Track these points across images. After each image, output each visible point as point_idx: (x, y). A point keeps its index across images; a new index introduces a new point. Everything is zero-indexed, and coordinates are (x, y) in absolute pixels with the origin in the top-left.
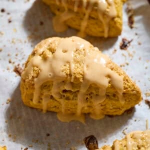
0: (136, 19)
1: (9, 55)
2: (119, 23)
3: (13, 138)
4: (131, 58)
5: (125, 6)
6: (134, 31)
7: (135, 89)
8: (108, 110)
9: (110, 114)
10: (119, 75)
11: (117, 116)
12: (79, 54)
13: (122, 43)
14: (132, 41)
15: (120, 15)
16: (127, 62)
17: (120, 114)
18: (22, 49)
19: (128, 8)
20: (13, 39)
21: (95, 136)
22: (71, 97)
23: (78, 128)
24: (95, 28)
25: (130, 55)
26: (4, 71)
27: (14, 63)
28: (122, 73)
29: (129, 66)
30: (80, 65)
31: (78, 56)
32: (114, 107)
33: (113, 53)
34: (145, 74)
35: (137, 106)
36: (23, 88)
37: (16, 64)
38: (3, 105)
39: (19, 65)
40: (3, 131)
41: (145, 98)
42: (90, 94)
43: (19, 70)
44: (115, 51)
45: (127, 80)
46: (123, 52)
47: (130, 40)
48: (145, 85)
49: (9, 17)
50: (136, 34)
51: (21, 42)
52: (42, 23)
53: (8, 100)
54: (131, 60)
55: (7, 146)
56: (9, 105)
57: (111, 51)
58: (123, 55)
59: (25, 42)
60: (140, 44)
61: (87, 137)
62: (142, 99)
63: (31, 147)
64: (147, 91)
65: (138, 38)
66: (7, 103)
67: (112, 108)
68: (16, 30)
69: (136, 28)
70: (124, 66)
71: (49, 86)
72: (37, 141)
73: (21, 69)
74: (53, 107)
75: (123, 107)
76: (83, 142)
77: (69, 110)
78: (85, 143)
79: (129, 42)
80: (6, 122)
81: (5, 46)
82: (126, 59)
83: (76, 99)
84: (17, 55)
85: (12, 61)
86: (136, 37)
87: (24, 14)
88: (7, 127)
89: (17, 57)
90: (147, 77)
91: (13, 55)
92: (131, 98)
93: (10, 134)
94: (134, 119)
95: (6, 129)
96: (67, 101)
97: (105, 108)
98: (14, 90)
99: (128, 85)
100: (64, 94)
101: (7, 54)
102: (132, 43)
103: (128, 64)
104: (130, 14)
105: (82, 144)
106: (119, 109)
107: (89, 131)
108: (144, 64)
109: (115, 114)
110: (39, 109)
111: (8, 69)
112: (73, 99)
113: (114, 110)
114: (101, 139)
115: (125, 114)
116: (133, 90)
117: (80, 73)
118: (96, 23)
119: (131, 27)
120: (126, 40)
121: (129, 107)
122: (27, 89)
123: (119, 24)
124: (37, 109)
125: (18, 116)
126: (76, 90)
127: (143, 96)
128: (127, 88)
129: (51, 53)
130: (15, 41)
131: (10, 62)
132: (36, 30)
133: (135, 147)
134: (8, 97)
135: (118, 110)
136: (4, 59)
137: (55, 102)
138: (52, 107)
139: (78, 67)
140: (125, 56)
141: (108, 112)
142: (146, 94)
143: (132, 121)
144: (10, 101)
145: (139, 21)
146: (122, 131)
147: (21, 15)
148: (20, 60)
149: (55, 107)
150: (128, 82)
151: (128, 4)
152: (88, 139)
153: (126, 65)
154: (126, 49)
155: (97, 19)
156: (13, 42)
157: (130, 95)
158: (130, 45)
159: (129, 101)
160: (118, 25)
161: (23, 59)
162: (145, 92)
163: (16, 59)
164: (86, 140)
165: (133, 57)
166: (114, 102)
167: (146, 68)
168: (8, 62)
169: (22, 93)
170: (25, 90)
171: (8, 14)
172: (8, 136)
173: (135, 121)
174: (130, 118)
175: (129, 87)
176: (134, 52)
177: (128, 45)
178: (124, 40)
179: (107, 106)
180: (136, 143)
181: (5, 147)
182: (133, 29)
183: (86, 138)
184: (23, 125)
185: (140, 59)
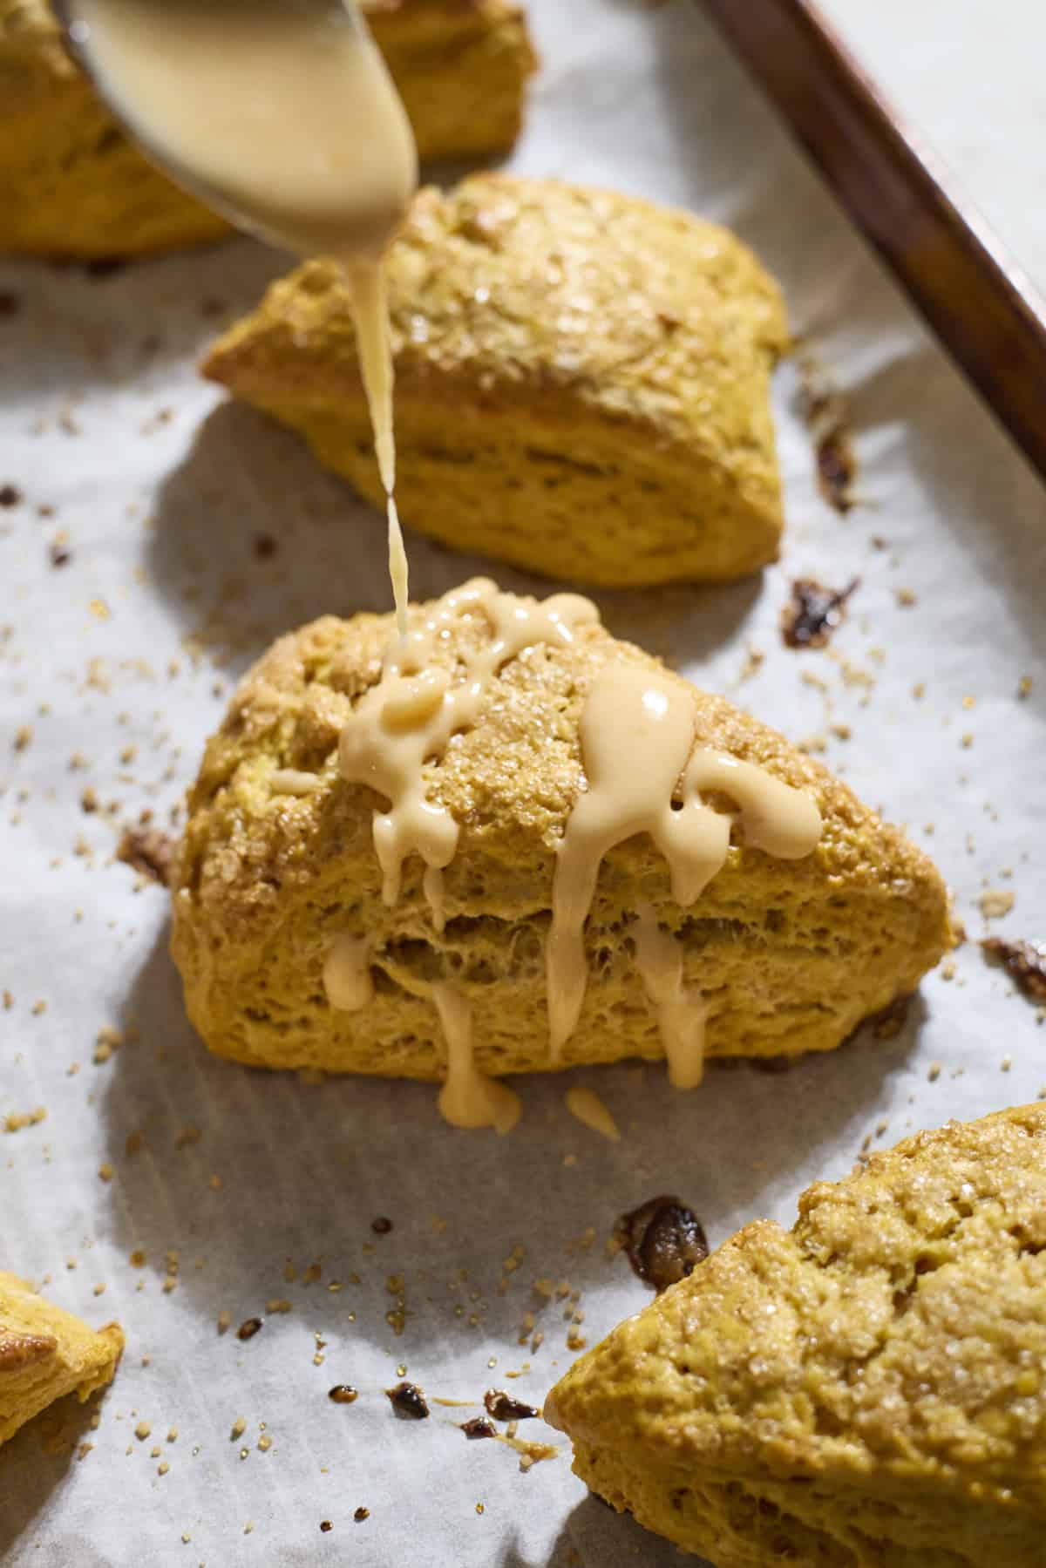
0: (864, 447)
1: (75, 765)
2: (759, 478)
3: (158, 1270)
4: (858, 693)
5: (788, 379)
6: (862, 525)
7: (902, 864)
8: (752, 1024)
9: (765, 1049)
10: (791, 783)
11: (811, 1055)
12: (521, 684)
13: (795, 610)
14: (853, 586)
15: (758, 432)
16: (840, 719)
17: (832, 1042)
18: (156, 716)
19: (804, 392)
20: (93, 664)
21: (686, 1201)
22: (503, 959)
23: (570, 1160)
24: (610, 533)
25: (851, 678)
26: (55, 864)
27: (113, 809)
28: (810, 773)
29: (851, 747)
30: (536, 749)
31: (515, 696)
32: (782, 998)
33: (745, 677)
34: (963, 781)
35: (931, 985)
36: (193, 944)
37: (130, 814)
38: (71, 1073)
39: (146, 818)
40: (92, 1236)
41: (977, 931)
42: (616, 928)
43: (150, 846)
44: (756, 660)
45: (843, 813)
46: (809, 660)
47: (839, 583)
48: (971, 851)
49: (48, 531)
50: (879, 544)
51: (144, 673)
52: (265, 548)
53: (101, 1041)
54: (864, 704)
55: (122, 1325)
56: (109, 1070)
57: (728, 664)
58: (808, 681)
59: (173, 672)
60: (906, 601)
61: (628, 1209)
62: (961, 935)
63: (284, 1310)
64: (985, 883)
65: (894, 564)
66: (98, 1060)
67: (769, 1007)
68: (101, 609)
69: (874, 506)
70: (821, 749)
71: (355, 908)
72: (316, 1271)
73: (164, 841)
74: (395, 1047)
75: (838, 996)
76: (613, 1244)
77: (498, 1050)
78: (627, 1249)
79: (838, 601)
80: (104, 1177)
81: (43, 711)
82: (829, 706)
83: (532, 972)
84: (126, 759)
85: (103, 798)
86: (882, 559)
87: (146, 506)
88: (113, 1203)
89: (130, 770)
90: (974, 796)
91: (104, 762)
92: (884, 932)
93: (140, 1246)
94: (922, 1066)
95: (105, 1217)
96: (475, 991)
97: (727, 1010)
98: (133, 972)
99: (851, 843)
100: (455, 947)
101: (64, 757)
102: (855, 604)
103: (843, 735)
104: (825, 424)
105: (609, 1258)
106: (820, 1006)
107: (640, 1174)
108: (947, 722)
109: (794, 1046)
110: (306, 1068)
111: (80, 851)
112: (514, 971)
113: (789, 1020)
114: (723, 1213)
115: (864, 1039)
116: (889, 876)
117: (537, 799)
118: (614, 500)
119: (843, 507)
120: (814, 587)
121: (885, 996)
122: (216, 943)
123: (754, 485)
124: (292, 1074)
125: (177, 1133)
126: (529, 908)
127: (963, 915)
128: (849, 865)
129: (343, 700)
130: (104, 671)
131: (89, 807)
132: (234, 590)
133: (939, 1207)
134: (102, 1023)
135: (815, 1013)
136: (51, 794)
137: (405, 1007)
138: (386, 1041)
139: (521, 764)
140: (823, 689)
141: (747, 1038)
142: (982, 905)
143: (910, 1084)
144: (114, 1046)
145: (884, 462)
146: (856, 1151)
147: (131, 513)
148: (151, 790)
149: (410, 1039)
150: (850, 823)
151: (807, 367)
152: (642, 1225)
153: (832, 743)
154: (824, 644)
155: (615, 470)
156: (93, 681)
157: (877, 907)
158: (843, 615)
159: (877, 951)
160: (750, 495)
161: (169, 776)
162: (979, 894)
163: (128, 780)
164: (628, 1232)
165: (869, 684)
166: (777, 963)
167: (966, 744)
168: (75, 810)
169: (187, 977)
170: (204, 953)
171: (45, 512)
172: (123, 1260)
173: (933, 1077)
174: (899, 1062)
175: (864, 855)
176: (878, 657)
177: (832, 617)
178: (802, 592)
179: (741, 996)
180: (939, 1181)
181: (113, 1326)
182: (857, 515)
183: (630, 1220)
184: (215, 1182)
185: (918, 693)
